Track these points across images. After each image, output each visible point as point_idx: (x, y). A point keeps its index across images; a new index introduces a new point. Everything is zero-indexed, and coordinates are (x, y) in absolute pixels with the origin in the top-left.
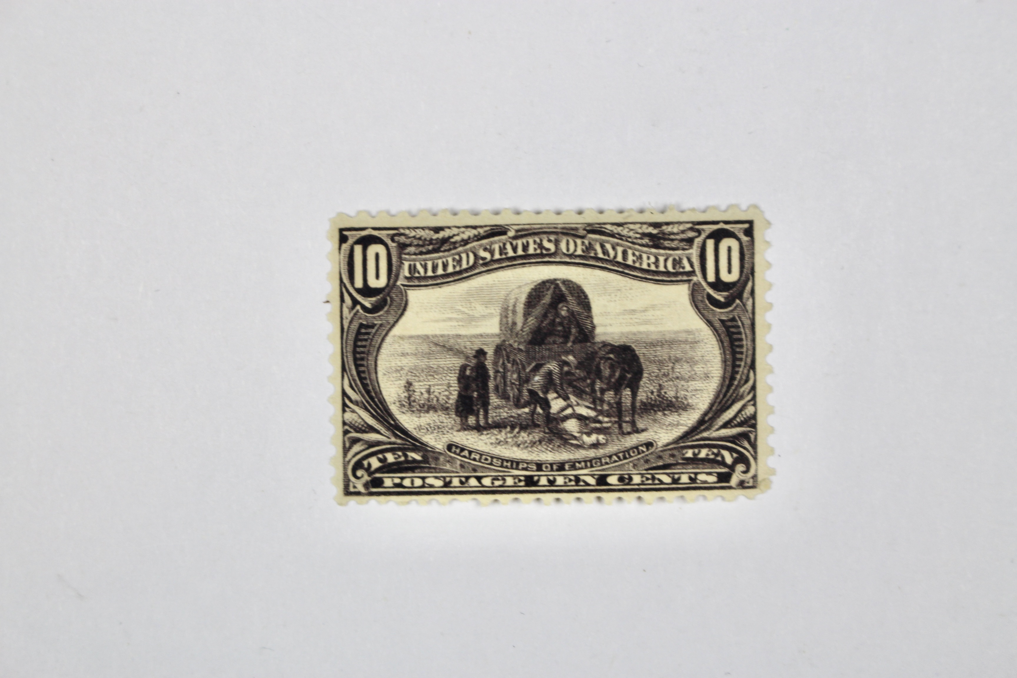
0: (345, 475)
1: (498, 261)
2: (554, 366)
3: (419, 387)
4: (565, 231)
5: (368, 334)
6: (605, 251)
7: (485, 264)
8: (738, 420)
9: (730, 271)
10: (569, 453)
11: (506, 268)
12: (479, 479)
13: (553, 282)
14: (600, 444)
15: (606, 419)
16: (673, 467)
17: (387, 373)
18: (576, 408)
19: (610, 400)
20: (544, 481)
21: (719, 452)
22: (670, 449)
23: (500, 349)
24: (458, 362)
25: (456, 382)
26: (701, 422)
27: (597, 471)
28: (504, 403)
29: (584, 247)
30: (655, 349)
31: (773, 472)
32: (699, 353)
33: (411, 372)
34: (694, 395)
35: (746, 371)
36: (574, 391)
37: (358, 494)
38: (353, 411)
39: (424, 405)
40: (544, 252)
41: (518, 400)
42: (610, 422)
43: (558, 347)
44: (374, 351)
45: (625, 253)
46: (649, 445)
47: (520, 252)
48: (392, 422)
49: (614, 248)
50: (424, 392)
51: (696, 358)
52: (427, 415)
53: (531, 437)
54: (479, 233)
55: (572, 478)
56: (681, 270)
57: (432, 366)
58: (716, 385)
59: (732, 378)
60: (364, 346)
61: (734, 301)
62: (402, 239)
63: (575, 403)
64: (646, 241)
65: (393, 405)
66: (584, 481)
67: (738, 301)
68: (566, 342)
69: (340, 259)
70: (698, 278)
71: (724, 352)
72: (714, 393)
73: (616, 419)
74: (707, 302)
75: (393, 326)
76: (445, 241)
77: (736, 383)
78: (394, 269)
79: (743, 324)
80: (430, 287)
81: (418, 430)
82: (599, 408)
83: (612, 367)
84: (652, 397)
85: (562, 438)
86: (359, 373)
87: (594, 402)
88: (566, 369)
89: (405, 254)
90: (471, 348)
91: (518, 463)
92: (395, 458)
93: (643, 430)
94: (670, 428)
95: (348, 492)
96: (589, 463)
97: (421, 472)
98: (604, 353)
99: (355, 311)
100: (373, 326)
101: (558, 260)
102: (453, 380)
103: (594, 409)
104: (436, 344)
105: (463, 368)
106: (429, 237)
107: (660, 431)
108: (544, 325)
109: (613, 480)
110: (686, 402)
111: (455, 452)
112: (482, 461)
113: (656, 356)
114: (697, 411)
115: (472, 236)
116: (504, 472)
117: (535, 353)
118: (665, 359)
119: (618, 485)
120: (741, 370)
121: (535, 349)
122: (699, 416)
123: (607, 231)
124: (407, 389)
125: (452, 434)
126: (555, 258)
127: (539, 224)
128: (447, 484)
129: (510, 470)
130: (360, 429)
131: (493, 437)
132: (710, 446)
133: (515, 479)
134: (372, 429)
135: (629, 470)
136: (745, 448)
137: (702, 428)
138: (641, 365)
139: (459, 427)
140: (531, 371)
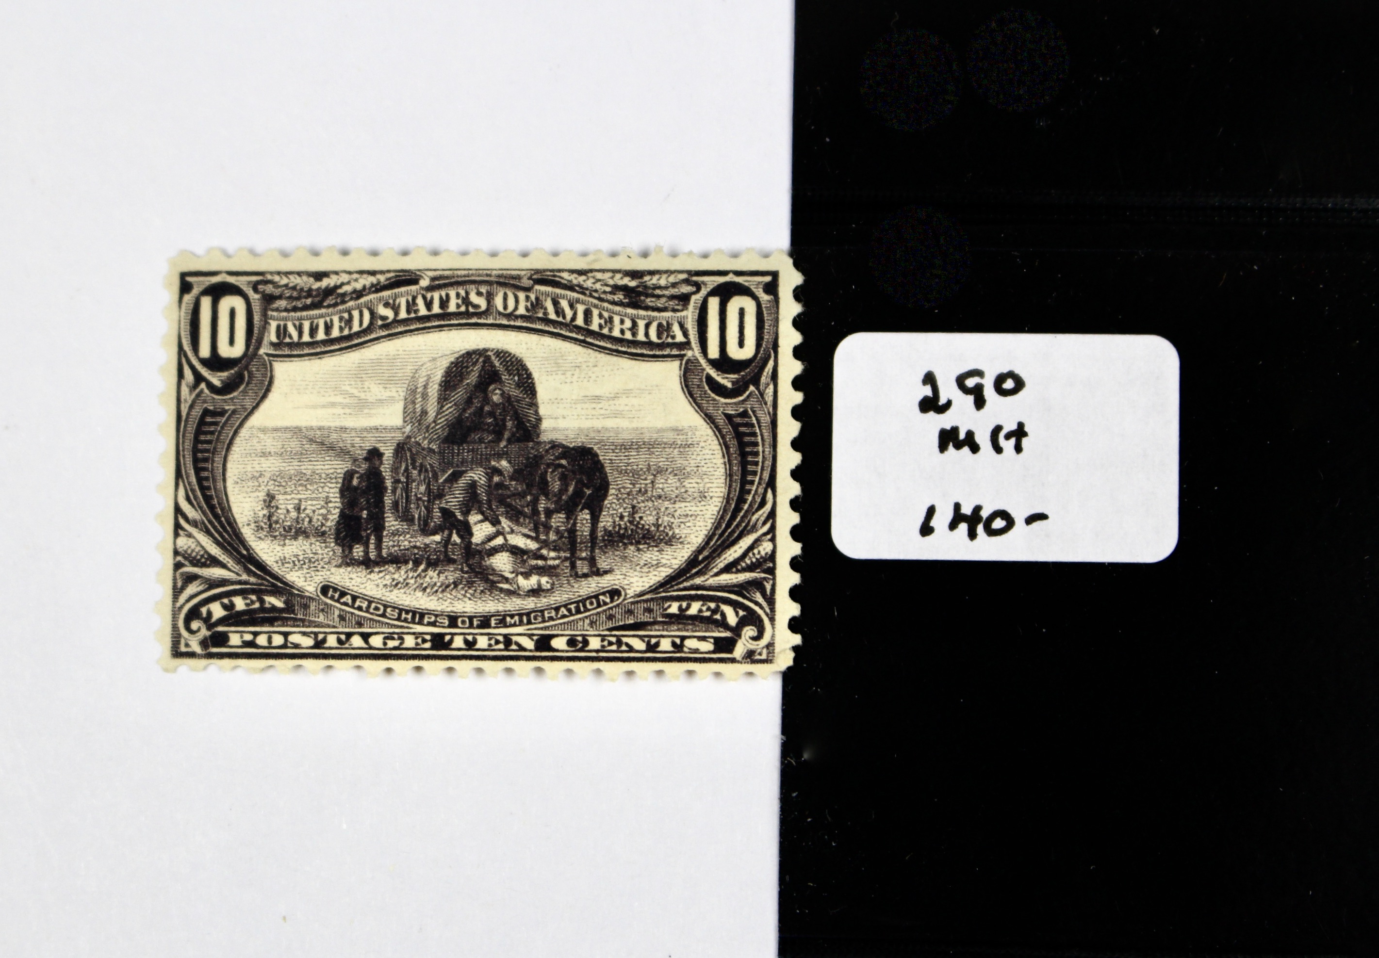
0: (175, 627)
1: (405, 321)
2: (480, 474)
3: (285, 503)
4: (501, 280)
5: (216, 424)
6: (560, 311)
7: (385, 326)
8: (748, 561)
9: (741, 344)
10: (496, 601)
11: (416, 332)
12: (366, 637)
13: (482, 353)
14: (543, 590)
15: (553, 554)
16: (649, 628)
17: (240, 481)
18: (509, 537)
19: (558, 526)
20: (458, 642)
21: (718, 607)
22: (647, 601)
23: (403, 448)
24: (341, 467)
25: (338, 495)
26: (692, 562)
27: (535, 629)
28: (406, 527)
29: (529, 304)
30: (626, 454)
32: (692, 462)
33: (275, 481)
34: (681, 522)
35: (761, 490)
36: (507, 512)
37: (192, 655)
38: (190, 536)
39: (290, 528)
40: (471, 310)
41: (426, 524)
43: (486, 448)
44: (222, 448)
45: (588, 314)
46: (614, 593)
47: (436, 309)
48: (245, 552)
49: (572, 306)
50: (291, 510)
51: (688, 469)
52: (295, 543)
53: (442, 577)
54: (379, 282)
55: (501, 638)
56: (670, 340)
57: (304, 471)
58: (717, 508)
59: (741, 500)
60: (209, 442)
61: (746, 388)
62: (269, 289)
63: (508, 529)
64: (619, 297)
65: (246, 527)
66: (517, 644)
67: (752, 388)
68: (499, 439)
69: (180, 316)
70: (695, 352)
71: (729, 461)
72: (713, 521)
73: (568, 555)
74: (707, 388)
75: (251, 413)
76: (329, 291)
77: (746, 507)
78: (256, 331)
79: (759, 422)
80: (306, 358)
81: (280, 564)
82: (543, 537)
83: (564, 478)
84: (622, 523)
85: (487, 580)
86: (200, 480)
87: (536, 529)
88: (496, 479)
89: (273, 310)
90: (362, 445)
91: (422, 616)
92: (247, 605)
93: (606, 572)
94: (645, 569)
95: (177, 654)
96: (525, 617)
97: (283, 626)
98: (552, 458)
99: (198, 390)
100: (222, 413)
101: (490, 321)
102: (334, 493)
103: (536, 539)
104: (311, 441)
105: (349, 476)
106: (308, 286)
107: (631, 573)
108: (467, 415)
109: (559, 643)
110: (670, 533)
111: (332, 598)
112: (371, 610)
113: (628, 464)
114: (686, 546)
115: (368, 284)
116: (402, 627)
117: (453, 456)
118: (641, 469)
119: (567, 651)
120: (754, 488)
121: (453, 449)
122: (689, 554)
123: (563, 281)
124: (267, 504)
125: (329, 570)
126: (487, 319)
127: (464, 270)
128: (319, 644)
129: (411, 625)
130: (199, 561)
131: (387, 577)
132: (704, 599)
133: (417, 638)
134: (214, 562)
135: (584, 630)
136: (757, 603)
137: (694, 571)
138: (607, 477)
139: (340, 561)
140: (446, 481)
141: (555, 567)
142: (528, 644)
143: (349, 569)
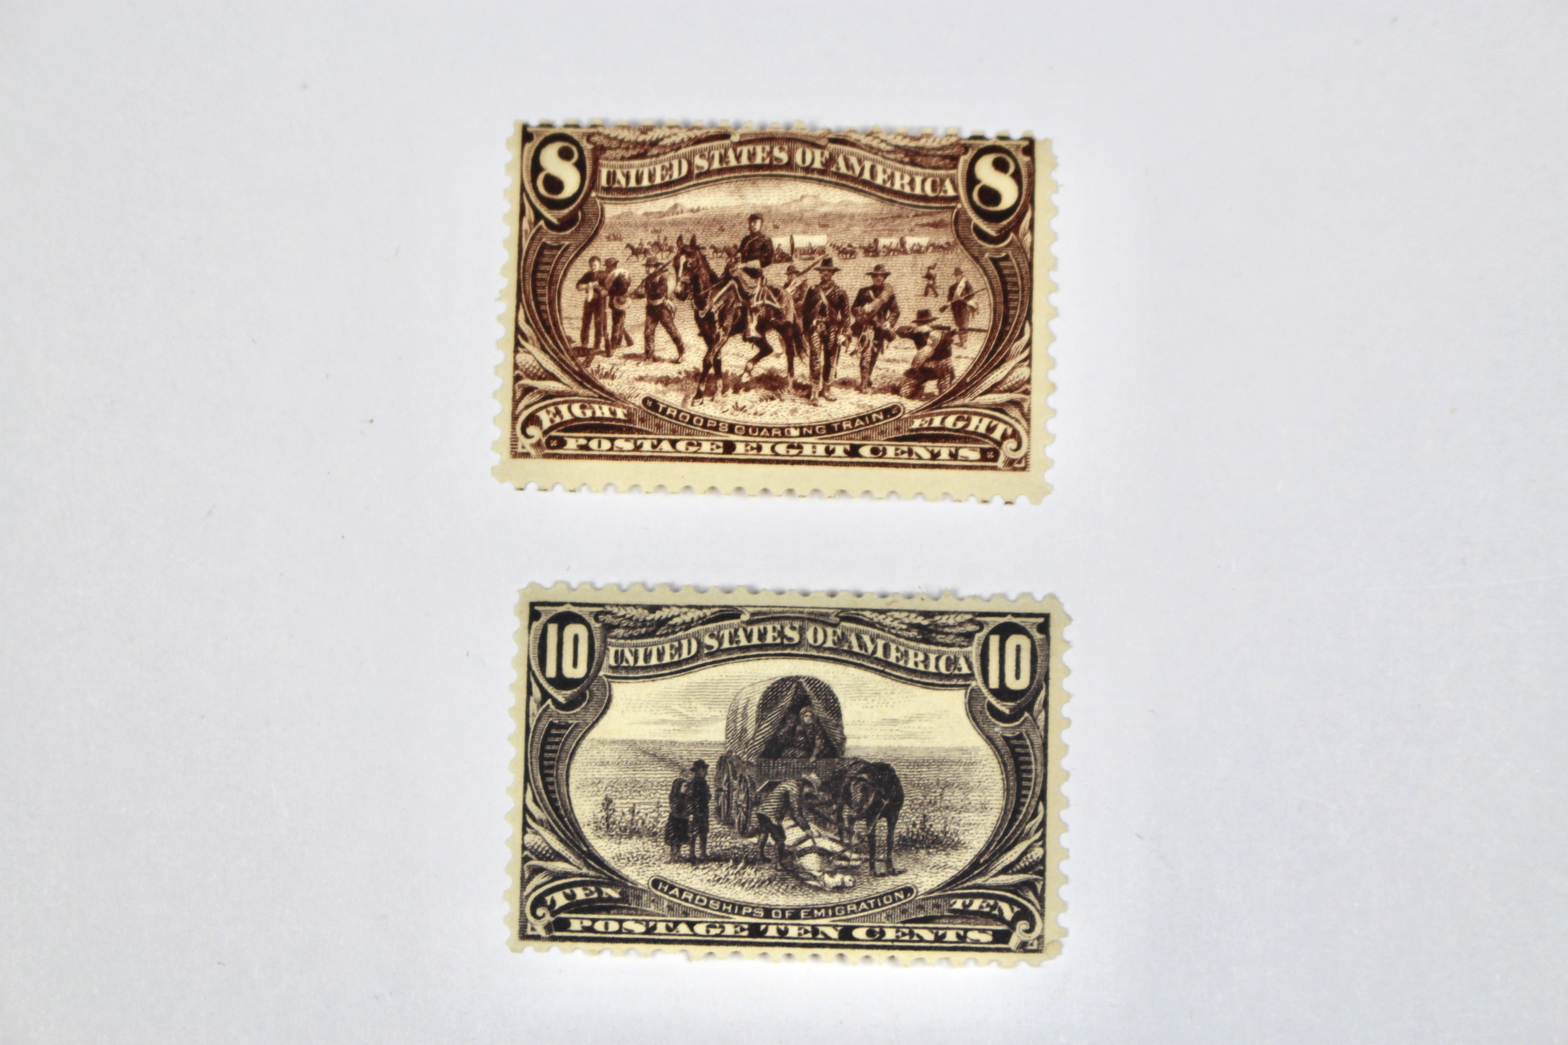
0: (522, 913)
1: (728, 651)
2: (792, 786)
3: (621, 806)
4: (812, 617)
5: (561, 735)
6: (863, 645)
7: (711, 655)
8: (1022, 864)
9: (1018, 676)
10: (806, 896)
11: (737, 661)
12: (691, 925)
13: (795, 679)
14: (846, 887)
15: (855, 856)
16: (937, 921)
17: (582, 786)
18: (817, 840)
20: (772, 931)
21: (996, 904)
22: (935, 898)
23: (725, 761)
24: (670, 776)
25: (668, 801)
26: (975, 865)
27: (839, 921)
28: (727, 830)
29: (836, 638)
30: (919, 770)
31: (1065, 932)
32: (976, 778)
33: (612, 787)
34: (966, 830)
35: (1034, 803)
37: (537, 938)
38: (536, 833)
39: (625, 829)
41: (745, 827)
42: (860, 859)
43: (798, 762)
44: (566, 757)
45: (886, 648)
46: (907, 891)
47: (755, 641)
48: (585, 849)
49: (873, 641)
50: (626, 813)
51: (972, 784)
52: (630, 842)
53: (759, 874)
54: (705, 616)
55: (809, 928)
56: (956, 672)
57: (639, 779)
58: (996, 818)
59: (1017, 812)
60: (554, 752)
61: (1022, 714)
62: (609, 619)
63: (816, 834)
64: (914, 633)
65: (586, 827)
66: (823, 933)
67: (1026, 714)
68: (808, 756)
69: (529, 641)
70: (977, 683)
71: (1007, 778)
72: (992, 829)
73: (868, 857)
74: (988, 714)
75: (592, 727)
76: (661, 623)
77: (1021, 817)
78: (596, 655)
79: (1032, 743)
80: (641, 680)
81: (616, 860)
82: (846, 841)
83: (864, 790)
84: (915, 830)
85: (797, 877)
86: (545, 784)
87: (840, 834)
88: (806, 790)
89: (612, 638)
90: (688, 758)
91: (741, 907)
92: (587, 895)
93: (901, 872)
94: (934, 870)
95: (524, 936)
96: (831, 910)
97: (618, 914)
98: (855, 772)
99: (544, 706)
100: (566, 726)
101: (802, 652)
102: (664, 799)
103: (840, 842)
104: (645, 753)
105: (677, 784)
106: (643, 617)
107: (922, 873)
108: (781, 734)
109: (860, 934)
110: (956, 839)
111: (662, 890)
112: (696, 902)
113: (920, 779)
114: (970, 851)
115: (696, 618)
116: (723, 917)
117: (769, 769)
118: (932, 783)
119: (866, 941)
120: (1028, 801)
121: (769, 763)
122: (972, 857)
123: (865, 619)
124: (605, 807)
125: (660, 866)
126: (799, 650)
127: (780, 607)
128: (650, 930)
129: (731, 916)
130: (544, 855)
131: (710, 873)
132: (985, 896)
133: (736, 927)
134: (559, 857)
135: (880, 922)
136: (1029, 901)
137: (976, 872)
138: (902, 790)
139: (669, 858)
140: (762, 791)
141: (856, 867)
142: (833, 933)
143: (677, 865)
